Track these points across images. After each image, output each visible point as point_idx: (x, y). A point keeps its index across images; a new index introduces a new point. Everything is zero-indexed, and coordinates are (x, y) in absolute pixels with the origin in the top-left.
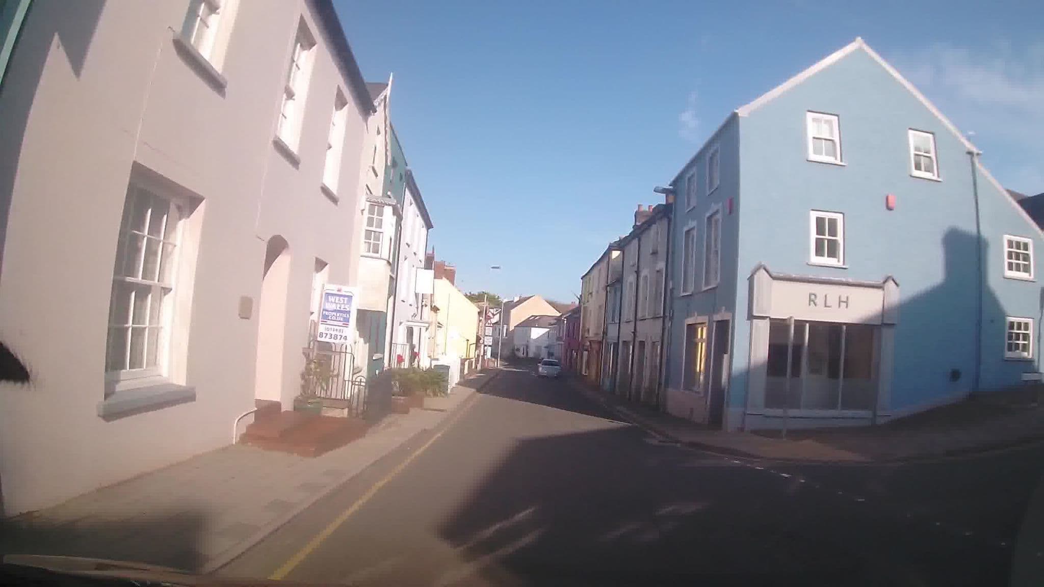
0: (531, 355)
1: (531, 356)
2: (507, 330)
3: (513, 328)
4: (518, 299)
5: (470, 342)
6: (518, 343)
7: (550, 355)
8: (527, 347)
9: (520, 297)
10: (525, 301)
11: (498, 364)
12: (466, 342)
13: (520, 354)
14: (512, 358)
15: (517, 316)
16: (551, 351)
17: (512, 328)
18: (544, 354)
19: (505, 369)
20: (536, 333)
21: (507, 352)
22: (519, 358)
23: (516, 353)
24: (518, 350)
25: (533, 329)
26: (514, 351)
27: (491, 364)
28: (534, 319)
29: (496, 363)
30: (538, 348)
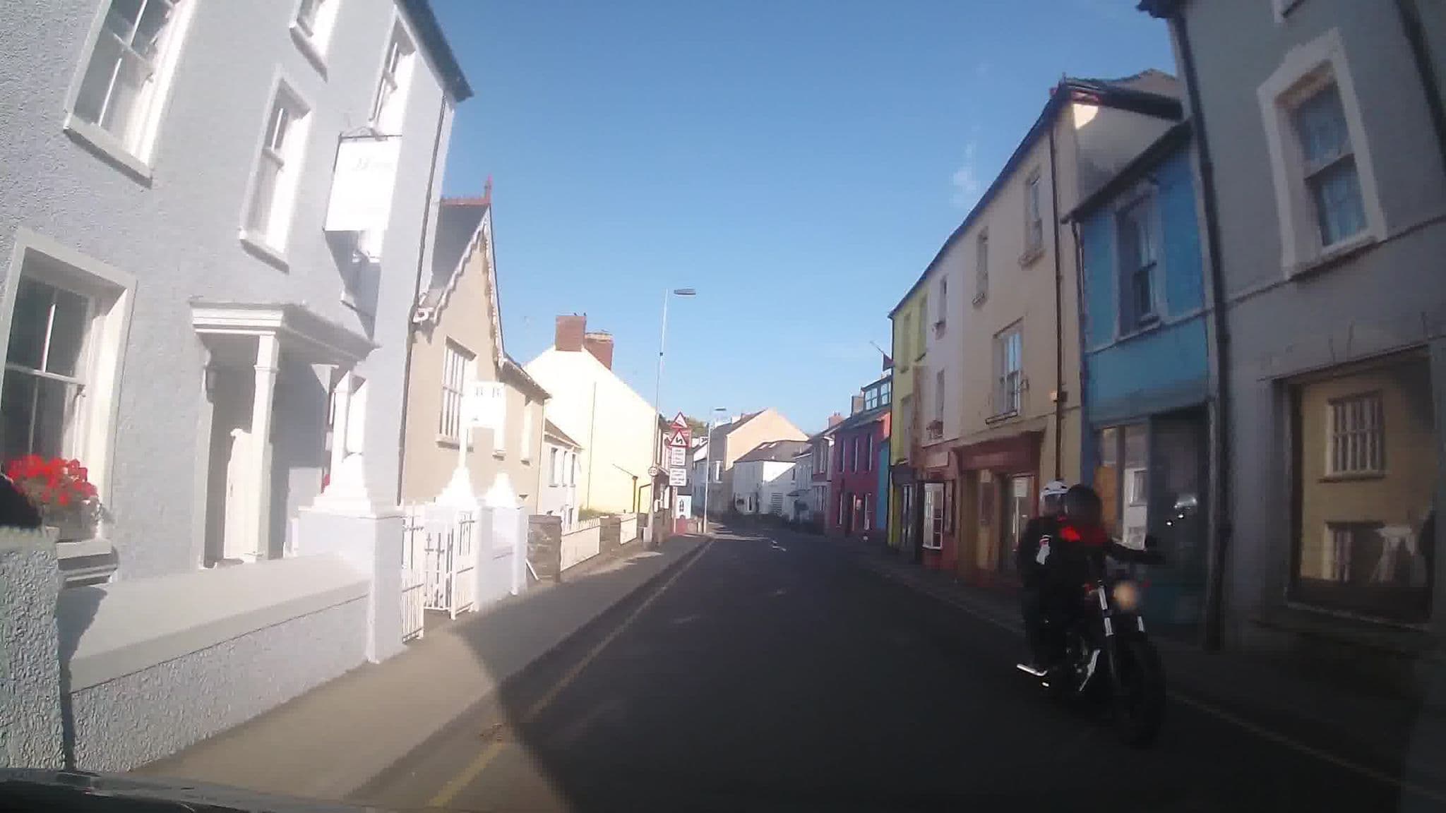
0: (764, 510)
1: (763, 513)
2: (721, 468)
3: (732, 465)
4: (739, 419)
5: (639, 483)
6: (741, 490)
7: (800, 507)
8: (757, 496)
9: (742, 415)
10: (752, 418)
11: (705, 528)
12: (632, 481)
13: (746, 510)
14: (730, 517)
15: (738, 445)
16: (801, 499)
17: (729, 464)
18: (788, 509)
19: (718, 537)
20: (772, 471)
21: (720, 507)
22: (741, 515)
23: (737, 507)
24: (741, 502)
25: (766, 463)
26: (734, 504)
27: (691, 529)
28: (767, 447)
29: (700, 525)
30: (777, 497)
